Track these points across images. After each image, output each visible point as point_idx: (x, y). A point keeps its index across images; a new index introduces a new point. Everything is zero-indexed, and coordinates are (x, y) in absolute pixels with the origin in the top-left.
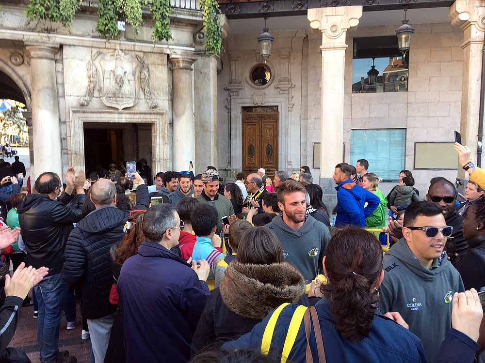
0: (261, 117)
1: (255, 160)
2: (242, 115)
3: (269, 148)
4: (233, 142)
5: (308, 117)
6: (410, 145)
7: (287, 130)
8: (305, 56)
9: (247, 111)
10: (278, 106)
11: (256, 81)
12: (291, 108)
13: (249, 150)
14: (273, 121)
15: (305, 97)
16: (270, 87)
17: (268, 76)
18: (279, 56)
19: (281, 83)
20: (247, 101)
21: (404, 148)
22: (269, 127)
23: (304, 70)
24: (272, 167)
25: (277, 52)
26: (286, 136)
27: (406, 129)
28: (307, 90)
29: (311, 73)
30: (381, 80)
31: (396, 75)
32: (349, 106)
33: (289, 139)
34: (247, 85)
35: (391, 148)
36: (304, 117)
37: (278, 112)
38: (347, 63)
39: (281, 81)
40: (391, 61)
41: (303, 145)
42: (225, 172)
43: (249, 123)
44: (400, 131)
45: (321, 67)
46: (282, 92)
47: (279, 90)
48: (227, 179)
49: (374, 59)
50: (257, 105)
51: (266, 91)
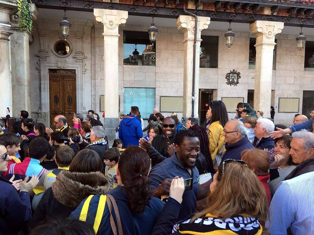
0: (64, 77)
1: (60, 106)
2: (49, 74)
3: (70, 98)
4: (43, 93)
5: (96, 78)
6: (158, 98)
7: (82, 86)
8: (93, 39)
9: (53, 72)
10: (75, 70)
11: (60, 52)
12: (84, 72)
13: (54, 99)
14: (72, 80)
15: (94, 65)
16: (69, 57)
17: (68, 49)
18: (75, 37)
19: (77, 55)
20: (53, 65)
21: (154, 99)
22: (69, 84)
23: (93, 47)
24: (71, 111)
25: (74, 34)
26: (81, 90)
27: (155, 88)
28: (95, 61)
29: (97, 50)
30: (141, 58)
31: (150, 55)
32: (122, 73)
33: (84, 92)
34: (53, 54)
35: (147, 99)
36: (93, 78)
37: (75, 74)
38: (120, 46)
39: (77, 53)
40: (146, 47)
41: (94, 96)
42: (36, 115)
43: (54, 81)
44: (152, 90)
45: (104, 46)
46: (78, 61)
47: (76, 59)
48: (38, 120)
49: (136, 45)
50: (60, 69)
51: (67, 59)
